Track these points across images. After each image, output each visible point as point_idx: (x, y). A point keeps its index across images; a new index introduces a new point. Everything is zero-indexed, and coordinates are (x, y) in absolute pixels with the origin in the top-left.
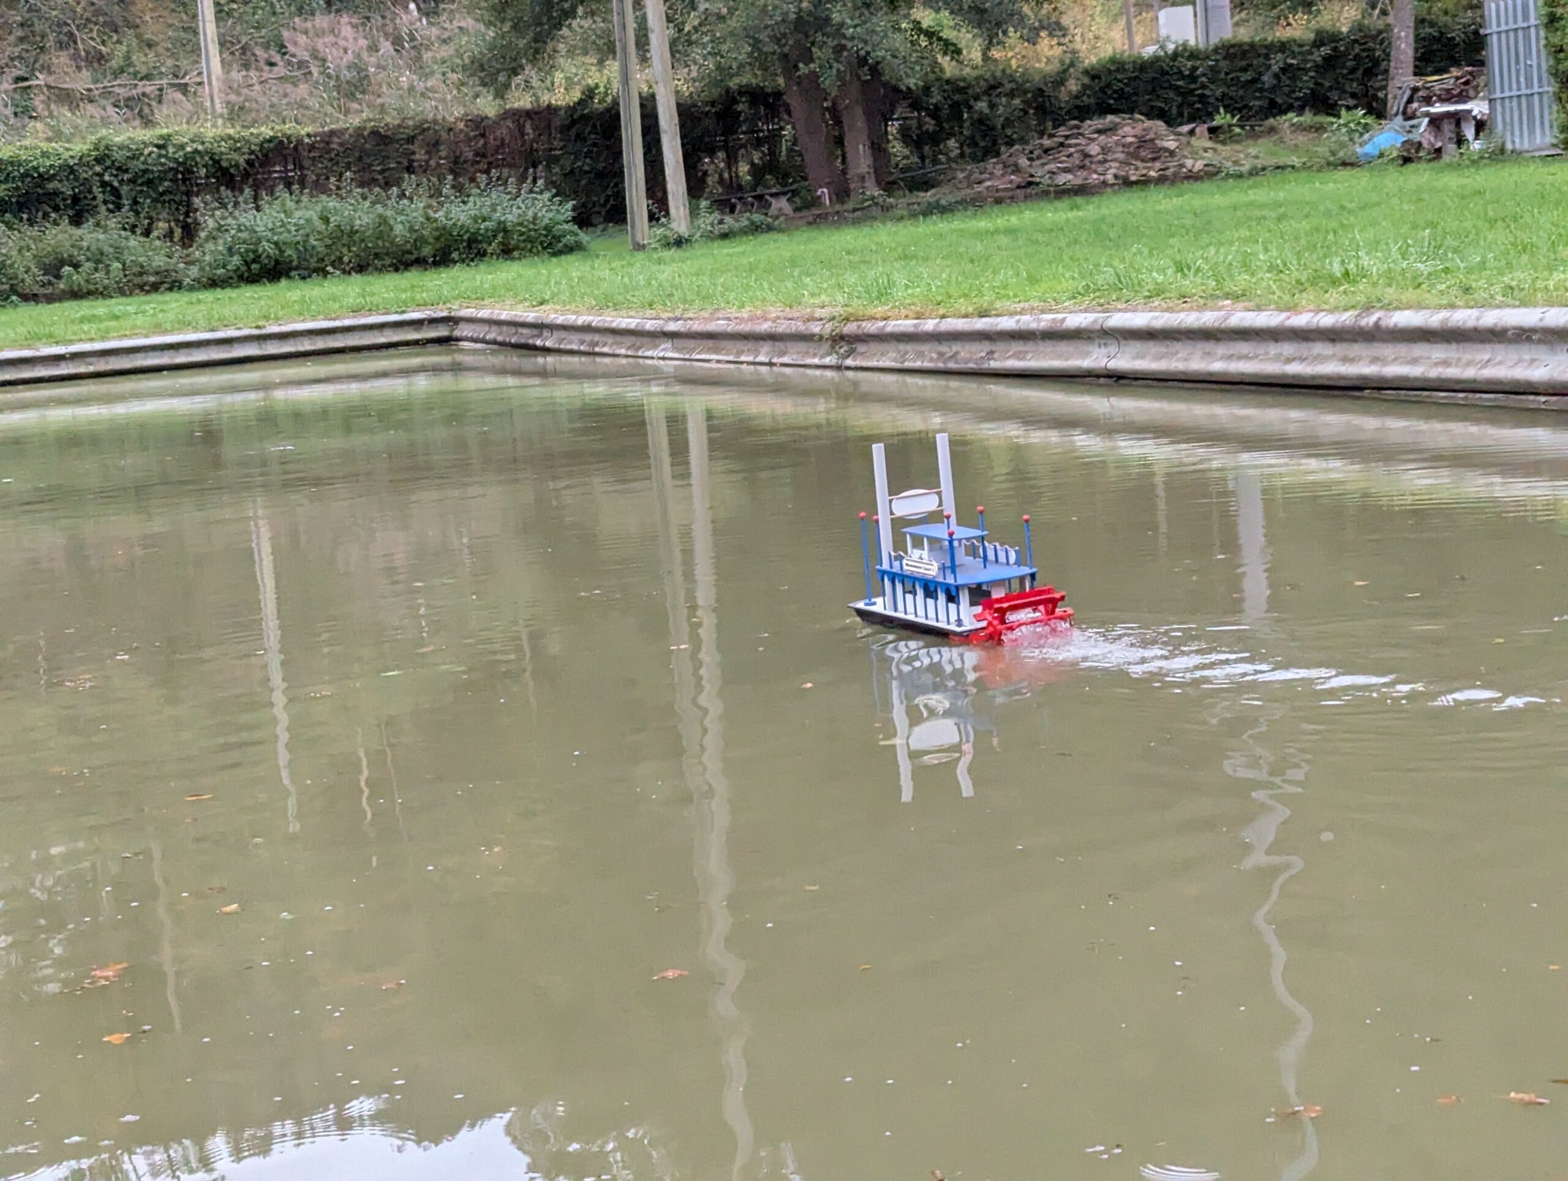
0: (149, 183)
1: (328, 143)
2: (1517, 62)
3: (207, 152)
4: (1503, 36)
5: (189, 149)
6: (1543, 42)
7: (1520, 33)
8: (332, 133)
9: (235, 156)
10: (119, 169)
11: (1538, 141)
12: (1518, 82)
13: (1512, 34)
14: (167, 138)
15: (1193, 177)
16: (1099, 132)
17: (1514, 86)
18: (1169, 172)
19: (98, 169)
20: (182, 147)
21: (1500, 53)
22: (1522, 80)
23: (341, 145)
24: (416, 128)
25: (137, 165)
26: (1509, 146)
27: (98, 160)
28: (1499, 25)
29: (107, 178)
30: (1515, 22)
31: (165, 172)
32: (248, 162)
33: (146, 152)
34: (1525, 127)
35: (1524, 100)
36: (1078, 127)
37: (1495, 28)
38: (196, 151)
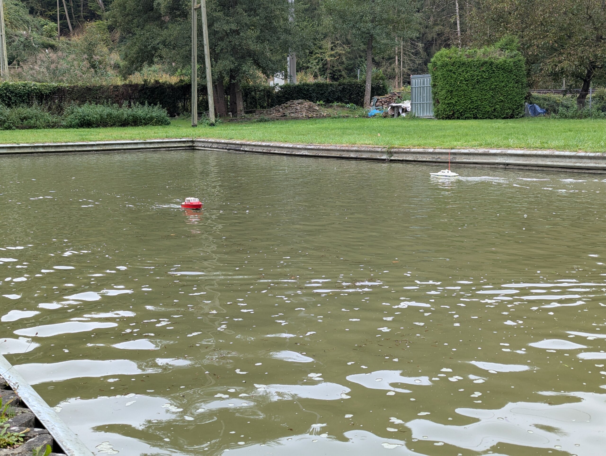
0: (20, 97)
1: (73, 89)
2: (420, 95)
3: (38, 89)
4: (417, 88)
5: (33, 88)
6: (431, 91)
7: (422, 88)
8: (74, 86)
9: (46, 91)
10: (11, 92)
11: (425, 114)
12: (420, 100)
13: (419, 88)
14: (26, 84)
15: (324, 117)
16: (299, 104)
17: (419, 101)
18: (318, 115)
19: (5, 91)
20: (31, 87)
21: (415, 93)
22: (421, 99)
23: (77, 90)
24: (99, 87)
25: (17, 91)
26: (416, 115)
27: (6, 89)
28: (415, 85)
29: (8, 94)
30: (420, 85)
31: (25, 94)
32: (50, 93)
33: (20, 88)
34: (422, 111)
35: (422, 104)
36: (293, 102)
37: (414, 86)
38: (35, 89)
